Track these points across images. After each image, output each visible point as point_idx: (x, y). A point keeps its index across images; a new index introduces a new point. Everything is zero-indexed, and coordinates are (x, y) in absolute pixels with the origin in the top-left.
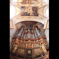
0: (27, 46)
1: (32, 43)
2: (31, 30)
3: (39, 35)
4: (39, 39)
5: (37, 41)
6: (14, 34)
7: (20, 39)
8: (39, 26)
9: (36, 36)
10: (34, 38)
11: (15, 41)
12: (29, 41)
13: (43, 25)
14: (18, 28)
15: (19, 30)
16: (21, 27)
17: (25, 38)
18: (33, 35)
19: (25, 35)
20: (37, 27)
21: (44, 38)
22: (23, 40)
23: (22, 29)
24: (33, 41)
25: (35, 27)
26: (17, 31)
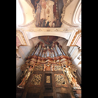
0: (45, 68)
1: (52, 63)
2: (50, 47)
3: (59, 53)
4: (60, 59)
5: (58, 61)
6: (29, 53)
7: (37, 59)
8: (61, 43)
9: (56, 54)
10: (53, 56)
11: (29, 62)
12: (48, 60)
13: (67, 41)
14: (35, 45)
15: (36, 47)
16: (39, 44)
17: (43, 56)
18: (53, 53)
19: (44, 53)
20: (58, 44)
21: (67, 59)
22: (41, 60)
23: (40, 46)
24: (53, 60)
25: (55, 44)
26: (33, 48)
